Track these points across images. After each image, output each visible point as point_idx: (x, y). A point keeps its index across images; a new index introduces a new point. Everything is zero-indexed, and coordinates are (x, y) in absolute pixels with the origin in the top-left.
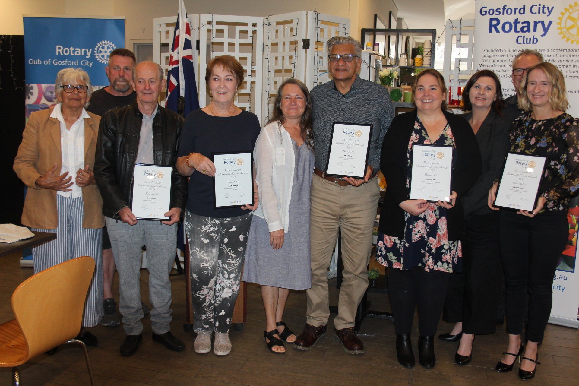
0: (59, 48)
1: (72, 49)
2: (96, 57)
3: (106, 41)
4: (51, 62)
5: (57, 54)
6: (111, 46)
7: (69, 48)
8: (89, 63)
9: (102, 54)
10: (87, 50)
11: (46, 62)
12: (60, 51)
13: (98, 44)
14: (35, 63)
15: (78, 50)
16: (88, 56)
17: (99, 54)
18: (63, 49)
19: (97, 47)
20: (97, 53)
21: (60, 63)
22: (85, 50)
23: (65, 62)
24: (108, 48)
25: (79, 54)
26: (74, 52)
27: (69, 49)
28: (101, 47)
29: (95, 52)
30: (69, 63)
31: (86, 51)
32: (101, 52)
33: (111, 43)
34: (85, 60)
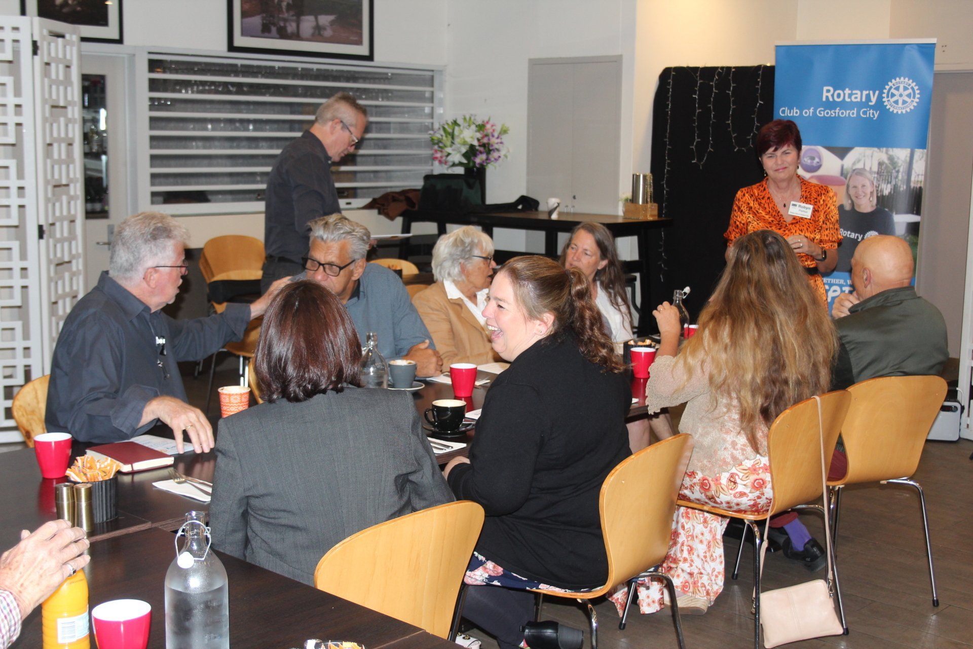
0: (828, 91)
1: (847, 91)
2: (885, 104)
3: (902, 78)
4: (815, 113)
5: (824, 99)
6: (909, 85)
7: (843, 90)
8: (873, 114)
9: (895, 99)
10: (871, 92)
11: (806, 113)
12: (829, 95)
13: (890, 83)
14: (790, 113)
15: (857, 94)
16: (871, 102)
17: (890, 98)
18: (834, 91)
19: (887, 87)
20: (888, 97)
21: (828, 113)
22: (867, 92)
23: (835, 113)
24: (905, 89)
25: (859, 100)
26: (850, 96)
27: (843, 92)
28: (894, 87)
29: (884, 95)
30: (842, 113)
31: (869, 94)
32: (893, 95)
33: (911, 81)
34: (867, 108)
